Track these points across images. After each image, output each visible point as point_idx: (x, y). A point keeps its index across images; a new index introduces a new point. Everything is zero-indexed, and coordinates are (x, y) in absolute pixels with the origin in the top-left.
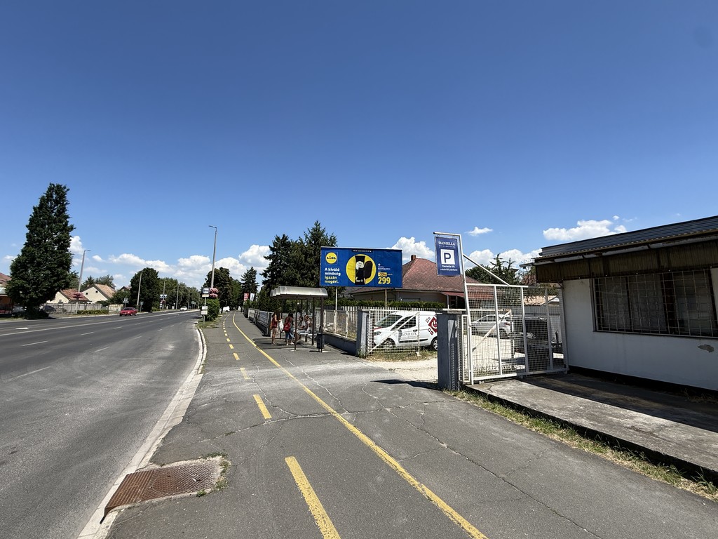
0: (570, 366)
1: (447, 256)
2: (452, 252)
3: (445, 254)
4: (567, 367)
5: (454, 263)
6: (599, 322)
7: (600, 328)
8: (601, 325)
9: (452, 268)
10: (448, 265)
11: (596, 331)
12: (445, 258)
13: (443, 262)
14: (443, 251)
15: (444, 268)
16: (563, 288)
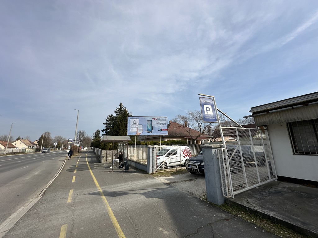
0: (278, 176)
1: (208, 109)
2: (210, 107)
4: (276, 177)
5: (213, 114)
6: (295, 148)
7: (297, 152)
8: (297, 151)
9: (212, 117)
10: (209, 115)
11: (294, 154)
12: (207, 111)
13: (206, 113)
14: (205, 106)
15: (207, 117)
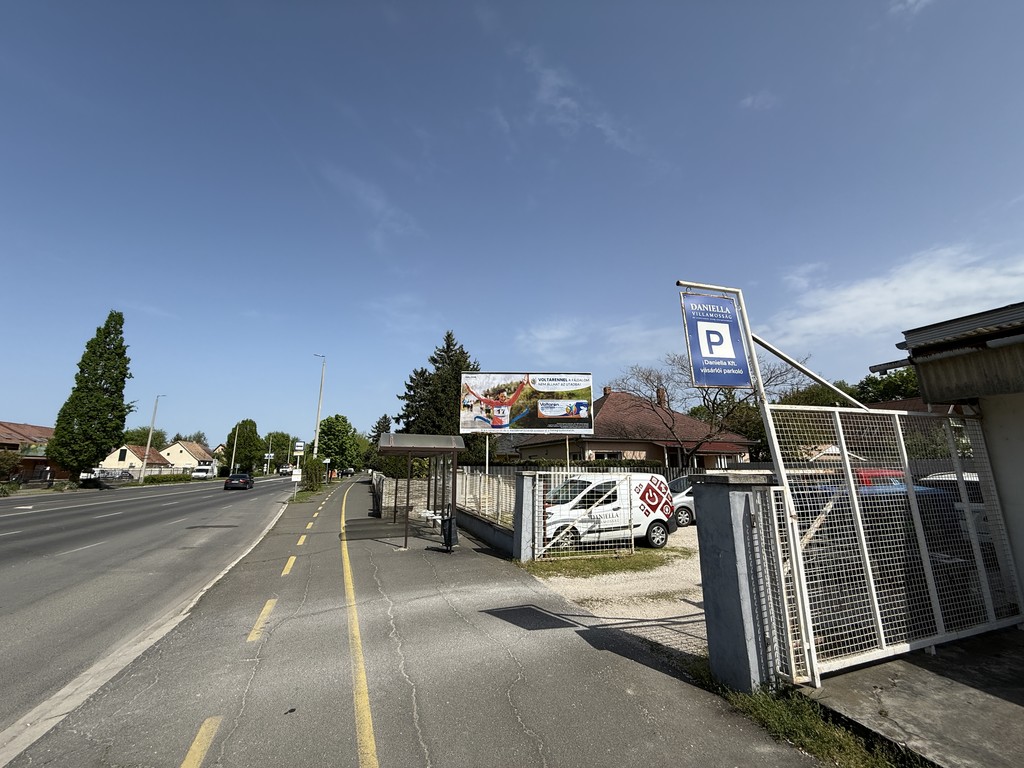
1: (715, 338)
2: (724, 329)
3: (709, 333)
5: (734, 357)
9: (730, 367)
10: (719, 359)
12: (710, 344)
13: (705, 352)
14: (703, 327)
15: (709, 367)
16: (980, 417)
